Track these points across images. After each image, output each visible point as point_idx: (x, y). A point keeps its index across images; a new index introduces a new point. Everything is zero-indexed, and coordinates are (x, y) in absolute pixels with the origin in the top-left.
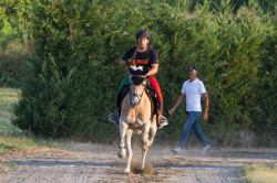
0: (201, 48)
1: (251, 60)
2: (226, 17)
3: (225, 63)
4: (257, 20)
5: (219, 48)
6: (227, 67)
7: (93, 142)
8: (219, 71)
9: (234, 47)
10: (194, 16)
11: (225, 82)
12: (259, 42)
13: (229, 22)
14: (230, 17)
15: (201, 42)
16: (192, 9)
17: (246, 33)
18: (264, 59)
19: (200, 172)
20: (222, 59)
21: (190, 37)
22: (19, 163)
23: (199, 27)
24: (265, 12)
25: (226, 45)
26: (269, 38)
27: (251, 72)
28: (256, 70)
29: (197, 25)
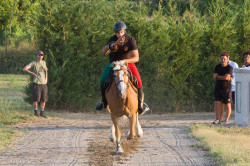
0: (158, 42)
1: (193, 49)
2: (174, 19)
3: (175, 52)
4: (197, 20)
5: (170, 41)
6: (176, 55)
7: (82, 112)
8: (171, 58)
9: (181, 41)
10: (152, 19)
11: (175, 66)
12: (199, 36)
13: (177, 23)
14: (178, 19)
15: (158, 38)
16: (150, 14)
17: (189, 30)
18: (203, 49)
19: (159, 131)
20: (172, 49)
21: (149, 35)
22: (29, 129)
23: (156, 27)
24: (202, 14)
25: (175, 40)
26: (206, 33)
27: (194, 58)
28: (197, 57)
29: (154, 25)
